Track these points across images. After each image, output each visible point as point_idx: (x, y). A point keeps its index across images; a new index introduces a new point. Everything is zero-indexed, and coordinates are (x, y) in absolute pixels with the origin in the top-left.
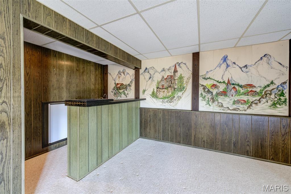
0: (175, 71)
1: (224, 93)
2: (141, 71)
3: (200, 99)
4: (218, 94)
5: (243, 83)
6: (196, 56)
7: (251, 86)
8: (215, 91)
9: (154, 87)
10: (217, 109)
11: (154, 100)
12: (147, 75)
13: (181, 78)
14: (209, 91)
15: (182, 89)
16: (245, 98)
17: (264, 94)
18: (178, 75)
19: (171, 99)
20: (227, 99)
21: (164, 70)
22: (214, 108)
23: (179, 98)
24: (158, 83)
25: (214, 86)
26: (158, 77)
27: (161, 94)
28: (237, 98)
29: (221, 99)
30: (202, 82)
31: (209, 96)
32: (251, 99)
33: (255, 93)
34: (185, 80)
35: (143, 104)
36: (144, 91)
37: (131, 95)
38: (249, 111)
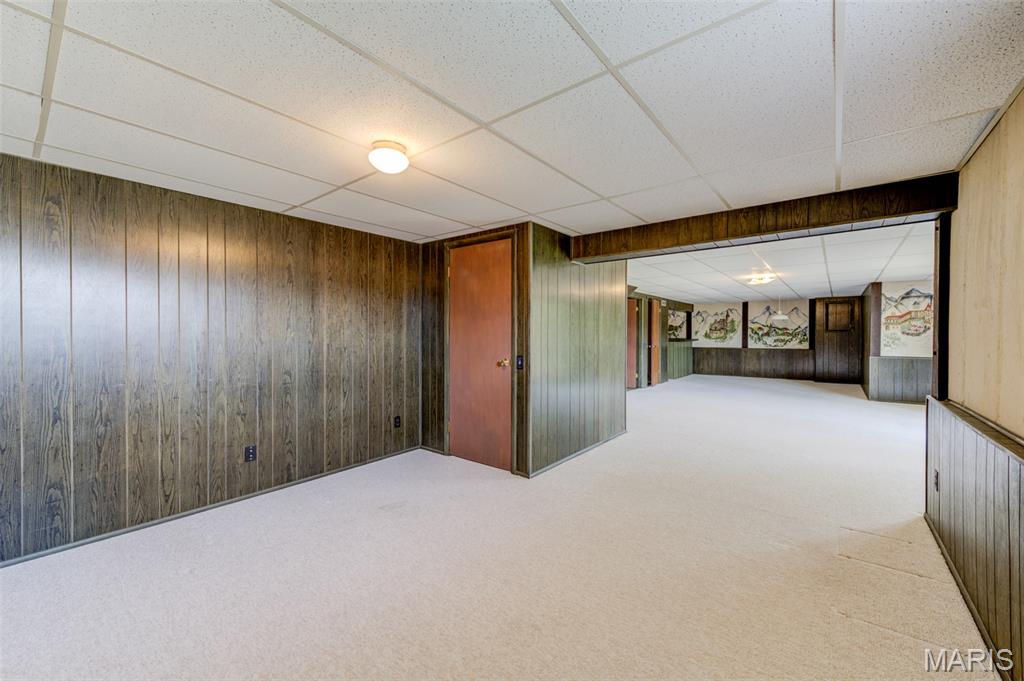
0: (728, 316)
1: (768, 334)
2: (693, 314)
3: (749, 339)
4: (762, 335)
5: (780, 327)
6: (745, 305)
7: (786, 329)
8: (760, 333)
9: (707, 328)
10: (763, 347)
11: (708, 340)
12: (700, 318)
13: (733, 321)
14: (756, 333)
15: (733, 330)
16: (782, 337)
17: (794, 335)
18: (730, 319)
19: (724, 338)
20: (770, 339)
21: (716, 314)
22: (760, 345)
23: (731, 338)
24: (711, 325)
25: (760, 328)
26: (711, 320)
27: (714, 335)
28: (776, 338)
29: (765, 339)
30: (750, 325)
31: (756, 336)
32: (787, 338)
33: (789, 334)
34: (736, 323)
35: (695, 344)
36: (696, 333)
37: (682, 334)
38: (785, 347)
